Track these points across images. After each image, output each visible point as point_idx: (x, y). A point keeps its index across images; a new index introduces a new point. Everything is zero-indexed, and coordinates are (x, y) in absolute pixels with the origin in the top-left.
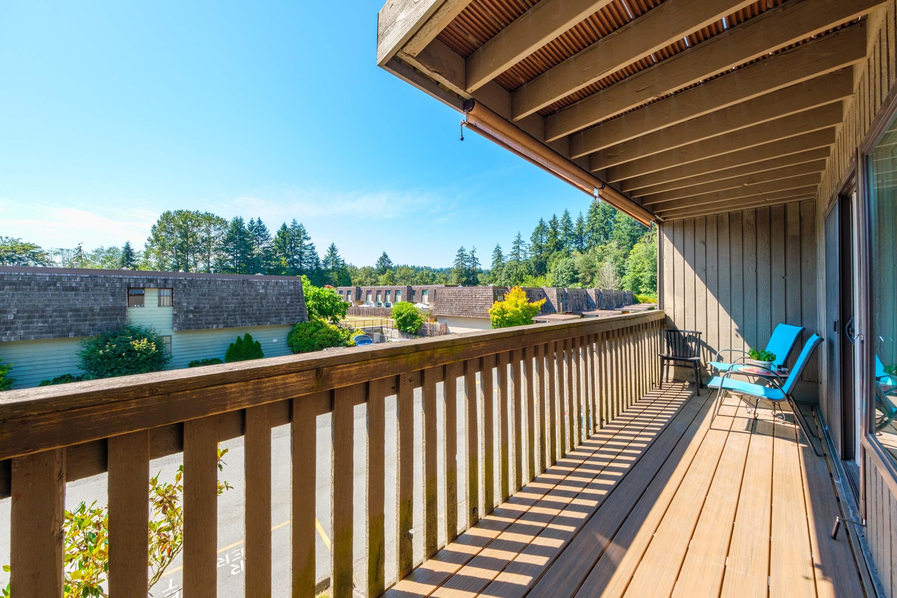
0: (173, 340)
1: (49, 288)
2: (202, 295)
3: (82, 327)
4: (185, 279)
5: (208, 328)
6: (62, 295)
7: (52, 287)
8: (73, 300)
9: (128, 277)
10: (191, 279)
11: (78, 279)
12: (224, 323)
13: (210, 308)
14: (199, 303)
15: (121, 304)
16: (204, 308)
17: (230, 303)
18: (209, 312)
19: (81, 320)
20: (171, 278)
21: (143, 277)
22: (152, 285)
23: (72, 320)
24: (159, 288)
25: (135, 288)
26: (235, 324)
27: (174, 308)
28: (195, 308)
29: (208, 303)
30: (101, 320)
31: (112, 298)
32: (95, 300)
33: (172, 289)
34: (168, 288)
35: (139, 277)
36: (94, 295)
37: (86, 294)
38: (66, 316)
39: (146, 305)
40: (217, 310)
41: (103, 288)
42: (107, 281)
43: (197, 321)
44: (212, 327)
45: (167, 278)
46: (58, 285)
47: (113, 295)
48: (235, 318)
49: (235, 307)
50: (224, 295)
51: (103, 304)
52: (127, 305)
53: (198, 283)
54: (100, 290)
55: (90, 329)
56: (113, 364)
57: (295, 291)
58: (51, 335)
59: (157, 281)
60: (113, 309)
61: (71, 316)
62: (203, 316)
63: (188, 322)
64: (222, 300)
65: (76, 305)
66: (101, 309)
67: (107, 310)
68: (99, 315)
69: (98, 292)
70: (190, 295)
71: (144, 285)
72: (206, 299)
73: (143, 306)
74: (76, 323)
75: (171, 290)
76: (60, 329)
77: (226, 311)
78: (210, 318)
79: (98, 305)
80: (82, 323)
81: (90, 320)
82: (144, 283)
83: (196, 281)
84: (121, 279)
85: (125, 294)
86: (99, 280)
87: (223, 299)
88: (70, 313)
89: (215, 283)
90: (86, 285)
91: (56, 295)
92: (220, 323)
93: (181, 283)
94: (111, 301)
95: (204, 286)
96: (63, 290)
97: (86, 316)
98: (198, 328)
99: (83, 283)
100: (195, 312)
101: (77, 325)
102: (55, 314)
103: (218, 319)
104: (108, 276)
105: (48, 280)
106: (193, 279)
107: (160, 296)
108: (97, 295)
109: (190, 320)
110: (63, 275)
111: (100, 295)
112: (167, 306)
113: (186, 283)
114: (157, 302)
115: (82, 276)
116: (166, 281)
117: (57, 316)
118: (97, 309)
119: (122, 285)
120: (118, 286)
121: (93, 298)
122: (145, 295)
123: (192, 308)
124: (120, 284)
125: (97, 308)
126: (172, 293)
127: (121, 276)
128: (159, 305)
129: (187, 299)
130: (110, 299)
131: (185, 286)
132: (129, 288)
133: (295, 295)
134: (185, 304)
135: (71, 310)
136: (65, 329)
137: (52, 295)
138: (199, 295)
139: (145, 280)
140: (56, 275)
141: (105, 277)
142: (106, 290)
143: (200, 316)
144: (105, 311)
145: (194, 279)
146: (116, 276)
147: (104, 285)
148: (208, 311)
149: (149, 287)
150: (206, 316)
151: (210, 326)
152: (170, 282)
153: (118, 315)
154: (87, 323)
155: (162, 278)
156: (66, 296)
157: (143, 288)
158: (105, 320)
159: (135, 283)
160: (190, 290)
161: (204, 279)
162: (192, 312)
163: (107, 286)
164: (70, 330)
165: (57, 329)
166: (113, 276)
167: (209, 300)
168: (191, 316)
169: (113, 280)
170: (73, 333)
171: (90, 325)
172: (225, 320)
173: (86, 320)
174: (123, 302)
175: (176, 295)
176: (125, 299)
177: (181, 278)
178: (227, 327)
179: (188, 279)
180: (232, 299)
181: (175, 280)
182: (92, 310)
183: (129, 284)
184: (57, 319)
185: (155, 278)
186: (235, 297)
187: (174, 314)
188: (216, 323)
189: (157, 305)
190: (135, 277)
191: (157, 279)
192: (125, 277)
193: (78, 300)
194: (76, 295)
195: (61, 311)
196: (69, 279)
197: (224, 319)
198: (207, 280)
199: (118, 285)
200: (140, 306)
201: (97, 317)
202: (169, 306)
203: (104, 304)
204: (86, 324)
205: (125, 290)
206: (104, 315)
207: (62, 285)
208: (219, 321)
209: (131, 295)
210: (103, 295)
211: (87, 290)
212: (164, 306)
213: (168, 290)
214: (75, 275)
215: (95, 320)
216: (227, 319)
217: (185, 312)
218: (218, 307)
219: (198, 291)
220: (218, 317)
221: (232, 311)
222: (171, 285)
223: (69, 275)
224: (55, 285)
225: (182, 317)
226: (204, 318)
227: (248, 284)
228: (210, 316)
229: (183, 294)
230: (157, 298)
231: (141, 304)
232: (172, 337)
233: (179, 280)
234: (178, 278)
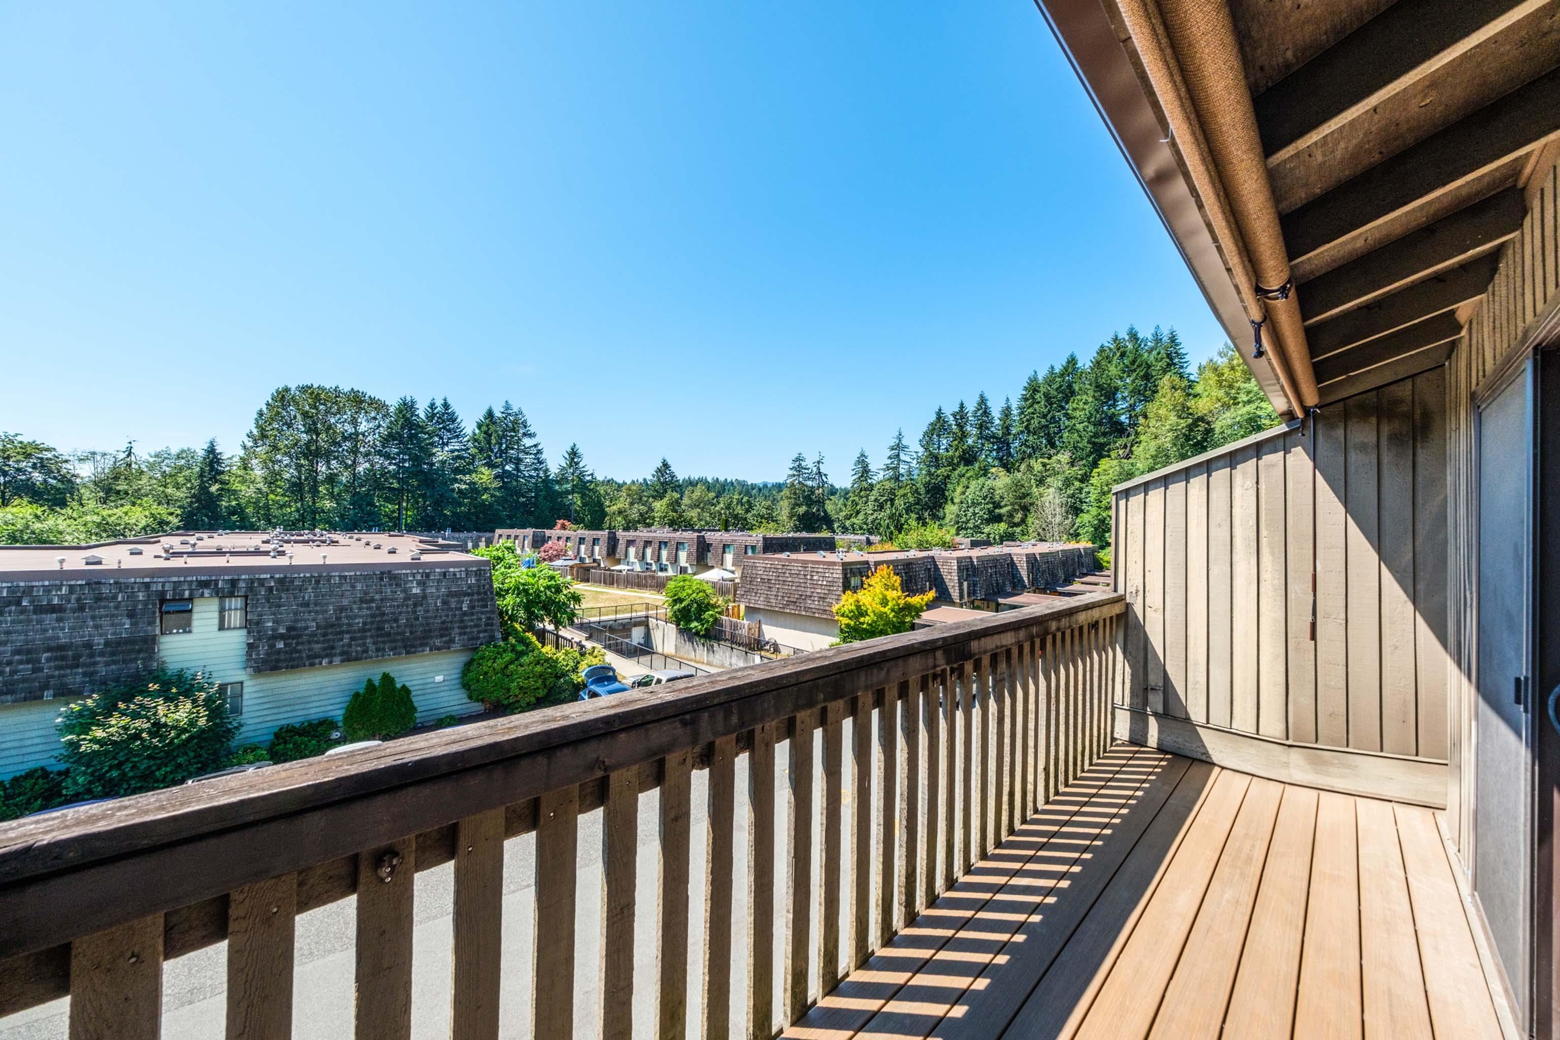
0: (245, 690)
1: (7, 609)
2: (302, 605)
3: (69, 680)
4: (272, 577)
5: (312, 665)
6: (32, 620)
7: (13, 608)
8: (53, 629)
9: (162, 580)
10: (282, 576)
11: (64, 588)
12: (342, 653)
13: (318, 627)
14: (296, 621)
15: (145, 631)
16: (307, 628)
17: (356, 616)
18: (316, 635)
19: (67, 667)
20: (243, 577)
21: (189, 579)
22: (207, 592)
23: (50, 668)
24: (220, 597)
25: (174, 600)
26: (365, 655)
27: (249, 632)
28: (289, 629)
29: (314, 620)
30: (107, 664)
31: (128, 621)
32: (96, 627)
33: (246, 597)
34: (238, 596)
35: (182, 579)
36: (93, 618)
37: (78, 618)
38: (39, 661)
39: (195, 630)
40: (330, 630)
41: (112, 604)
42: (121, 591)
43: (291, 653)
44: (321, 663)
45: (236, 577)
46: (24, 604)
47: (131, 615)
48: (364, 644)
49: (365, 623)
50: (345, 602)
51: (112, 634)
52: (158, 631)
53: (297, 583)
54: (105, 607)
55: (84, 682)
56: (121, 754)
57: (479, 586)
58: (9, 697)
59: (217, 584)
60: (130, 641)
61: (48, 660)
62: (303, 643)
63: (274, 657)
64: (341, 612)
65: (58, 638)
66: (107, 644)
67: (118, 643)
68: (102, 654)
69: (102, 612)
70: (280, 606)
71: (191, 594)
72: (310, 612)
73: (190, 632)
74: (57, 673)
75: (243, 599)
76: (26, 685)
77: (348, 632)
78: (317, 647)
79: (101, 635)
80: (68, 671)
81: (85, 665)
82: (191, 590)
83: (292, 581)
84: (147, 585)
85: (154, 612)
86: (105, 590)
87: (342, 609)
88: (46, 655)
89: (329, 580)
90: (79, 600)
91: (20, 622)
92: (335, 655)
93: (263, 585)
94: (127, 626)
95: (307, 589)
96: (35, 612)
97: (77, 657)
98: (293, 667)
99: (74, 596)
100: (290, 637)
101: (60, 676)
102: (17, 657)
103: (333, 648)
104: (121, 580)
105: (5, 595)
106: (285, 577)
107: (222, 611)
108: (100, 618)
109: (279, 651)
110: (34, 584)
111: (107, 616)
112: (235, 628)
113: (273, 584)
114: (216, 622)
115: (73, 583)
116: (234, 583)
117: (21, 662)
118: (99, 644)
119: (149, 596)
120: (141, 598)
121: (91, 623)
122: (195, 610)
123: (282, 630)
124: (146, 593)
125: (99, 642)
126: (246, 605)
127: (147, 580)
128: (221, 628)
129: (274, 614)
130: (124, 624)
131: (270, 589)
132: (163, 601)
133: (479, 593)
134: (270, 624)
135: (49, 649)
136: (37, 684)
137: (13, 622)
138: (298, 605)
139: (195, 583)
140: (22, 584)
141: (116, 583)
142: (117, 608)
143: (297, 644)
144: (115, 647)
145: (288, 575)
146: (138, 580)
147: (115, 597)
148: (314, 635)
149: (202, 595)
150: (309, 642)
151: (317, 661)
152: (242, 584)
153: (139, 651)
154: (80, 671)
155: (226, 578)
156: (39, 622)
157: (191, 599)
158: (115, 662)
159: (174, 590)
160: (280, 598)
161: (308, 575)
162: (282, 637)
163: (120, 599)
164: (46, 687)
165: (21, 686)
166: (133, 580)
167: (316, 612)
168: (280, 645)
169: (132, 588)
170: (51, 692)
171: (85, 674)
172: (346, 649)
173: (77, 666)
174: (150, 628)
175: (252, 608)
176: (154, 622)
177: (262, 576)
178: (348, 660)
179: (277, 576)
180: (360, 609)
181: (252, 581)
182: (89, 645)
183: (163, 593)
184: (21, 667)
185: (214, 578)
186: (365, 606)
187: (248, 644)
188: (327, 656)
189: (216, 628)
190: (175, 579)
191: (216, 582)
192: (155, 580)
193: (63, 629)
194: (59, 620)
195: (29, 652)
196: (48, 590)
197: (343, 646)
198: (312, 576)
199: (141, 596)
200: (185, 632)
201: (98, 659)
202: (240, 628)
203: (114, 634)
204: (76, 674)
205: (154, 605)
206: (113, 654)
207: (31, 602)
208: (334, 651)
209: (168, 612)
210: (113, 616)
211: (81, 608)
212: (229, 628)
213: (239, 599)
214: (58, 582)
215: (95, 664)
216: (350, 645)
217: (269, 639)
218: (332, 626)
219: (295, 598)
220: (331, 643)
221: (359, 631)
222: (243, 590)
223: (47, 583)
224: (18, 603)
225: (263, 649)
226: (306, 647)
227: (390, 579)
228: (317, 642)
229: (267, 605)
230: (216, 615)
231: (186, 628)
232: (245, 685)
233: (259, 579)
234: (257, 576)
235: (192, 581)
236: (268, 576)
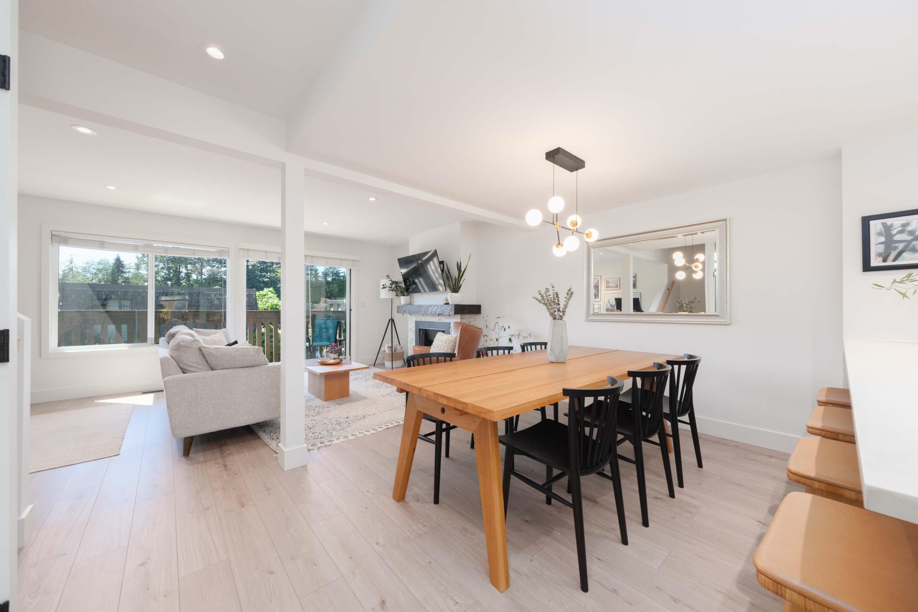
20: (130, 290)
22: (113, 297)
24: (119, 299)
33: (132, 300)
35: (101, 289)
45: (127, 290)
57: (249, 302)
59: (118, 293)
82: (106, 295)
84: (85, 291)
116: (126, 293)
120: (83, 297)
122: (108, 305)
124: (85, 295)
126: (132, 304)
132: (93, 299)
142: (72, 301)
146: (81, 289)
149: (111, 298)
152: (129, 294)
155: (122, 290)
157: (105, 299)
159: (98, 294)
163: (73, 297)
166: (78, 289)
169: (78, 292)
177: (140, 291)
181: (134, 292)
185: (116, 290)
190: (98, 289)
191: (117, 292)
198: (163, 292)
205: (89, 301)
213: (129, 301)
222: (130, 297)
227: (203, 296)
230: (118, 305)
233: (138, 292)
234: (137, 290)
235: (106, 291)
236: (142, 291)
